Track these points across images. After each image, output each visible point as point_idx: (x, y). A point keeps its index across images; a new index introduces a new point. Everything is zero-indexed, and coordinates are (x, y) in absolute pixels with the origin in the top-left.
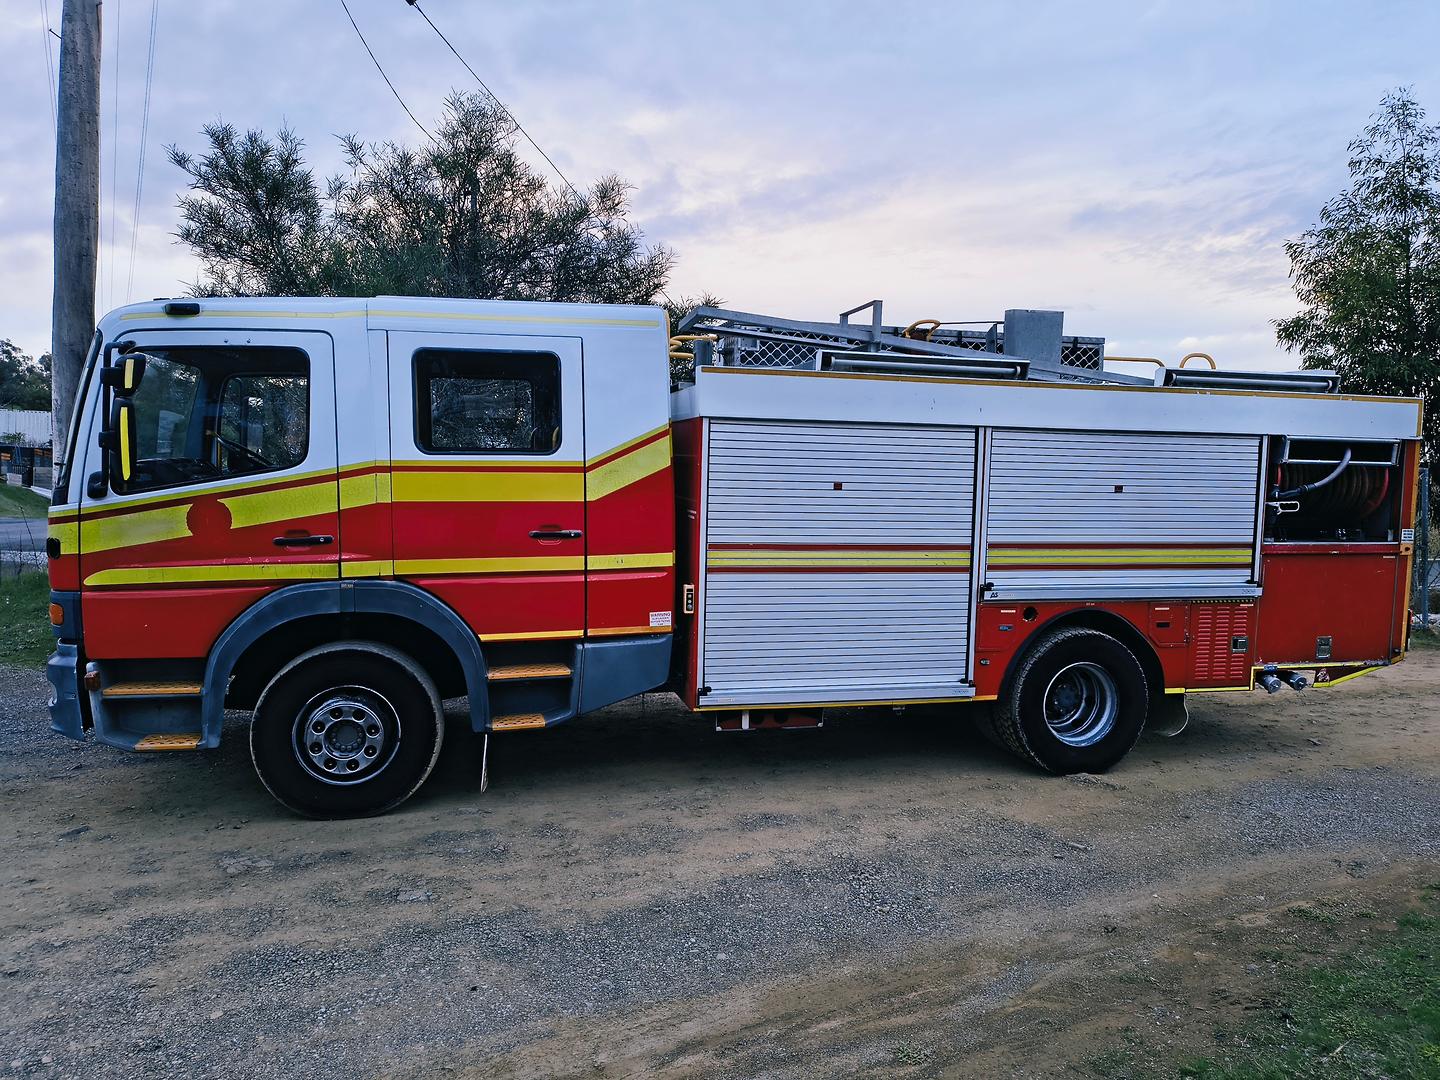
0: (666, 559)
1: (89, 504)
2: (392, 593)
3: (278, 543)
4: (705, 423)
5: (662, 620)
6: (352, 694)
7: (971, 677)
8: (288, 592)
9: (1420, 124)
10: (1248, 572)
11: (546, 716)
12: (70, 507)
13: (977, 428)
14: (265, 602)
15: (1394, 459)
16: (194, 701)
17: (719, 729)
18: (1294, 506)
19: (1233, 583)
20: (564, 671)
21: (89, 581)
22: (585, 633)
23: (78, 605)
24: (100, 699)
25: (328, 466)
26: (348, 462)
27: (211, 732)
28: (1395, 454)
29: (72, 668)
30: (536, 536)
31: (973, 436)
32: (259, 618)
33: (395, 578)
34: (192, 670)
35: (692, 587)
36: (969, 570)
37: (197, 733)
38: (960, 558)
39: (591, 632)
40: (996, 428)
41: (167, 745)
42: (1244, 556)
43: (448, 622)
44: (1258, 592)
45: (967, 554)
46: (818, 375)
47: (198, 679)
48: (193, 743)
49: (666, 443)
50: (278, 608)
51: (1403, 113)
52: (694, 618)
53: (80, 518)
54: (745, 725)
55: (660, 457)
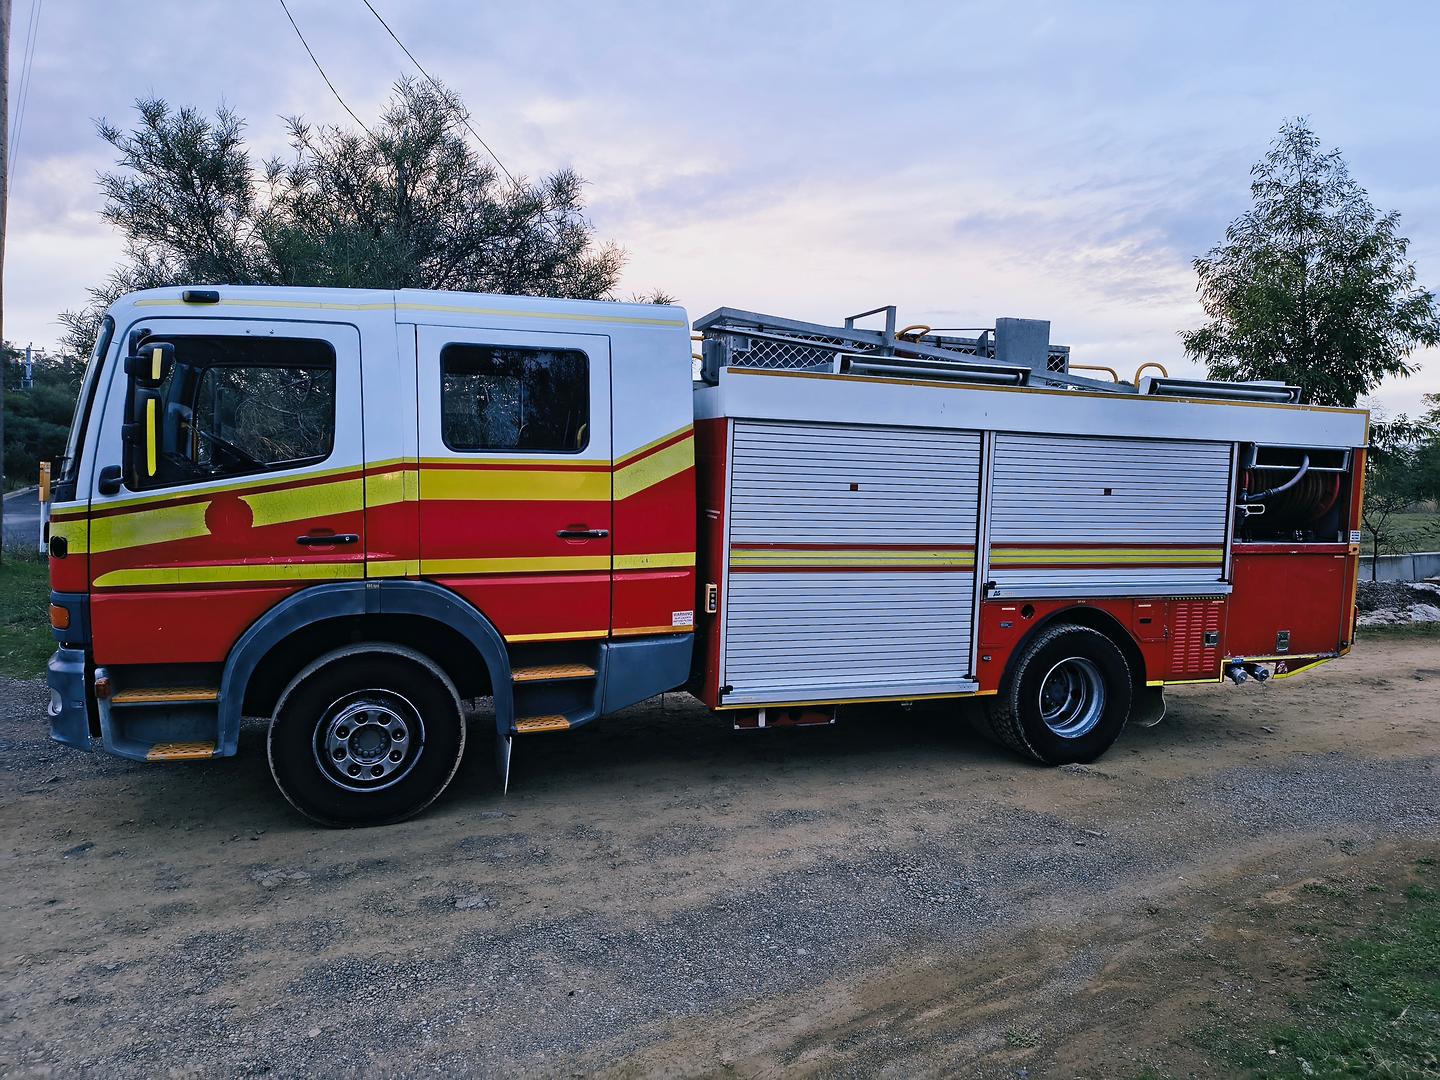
0: (689, 559)
1: (99, 500)
2: (419, 593)
3: (302, 542)
4: (730, 424)
5: (683, 620)
6: (375, 698)
7: (974, 673)
8: (311, 593)
9: (1315, 152)
10: (1220, 570)
11: (568, 717)
12: (80, 503)
13: (982, 432)
14: (288, 604)
15: (1345, 466)
16: (210, 708)
17: (737, 727)
18: (1260, 509)
19: (1206, 581)
20: (588, 672)
21: (98, 583)
22: (610, 633)
23: (86, 605)
24: (109, 707)
25: (354, 463)
26: (375, 458)
27: (228, 740)
28: (1346, 460)
29: (80, 675)
30: (564, 535)
31: (978, 439)
32: (282, 620)
33: (422, 578)
34: (209, 674)
35: (715, 586)
36: (974, 569)
37: (213, 741)
38: (965, 558)
39: (616, 632)
40: (999, 432)
41: (180, 754)
42: (1216, 555)
43: (474, 622)
44: (1229, 589)
45: (972, 554)
46: (836, 377)
47: (214, 683)
48: (206, 752)
49: (690, 442)
50: (301, 610)
51: (1299, 141)
52: (717, 616)
53: (90, 515)
54: (762, 722)
55: (683, 458)
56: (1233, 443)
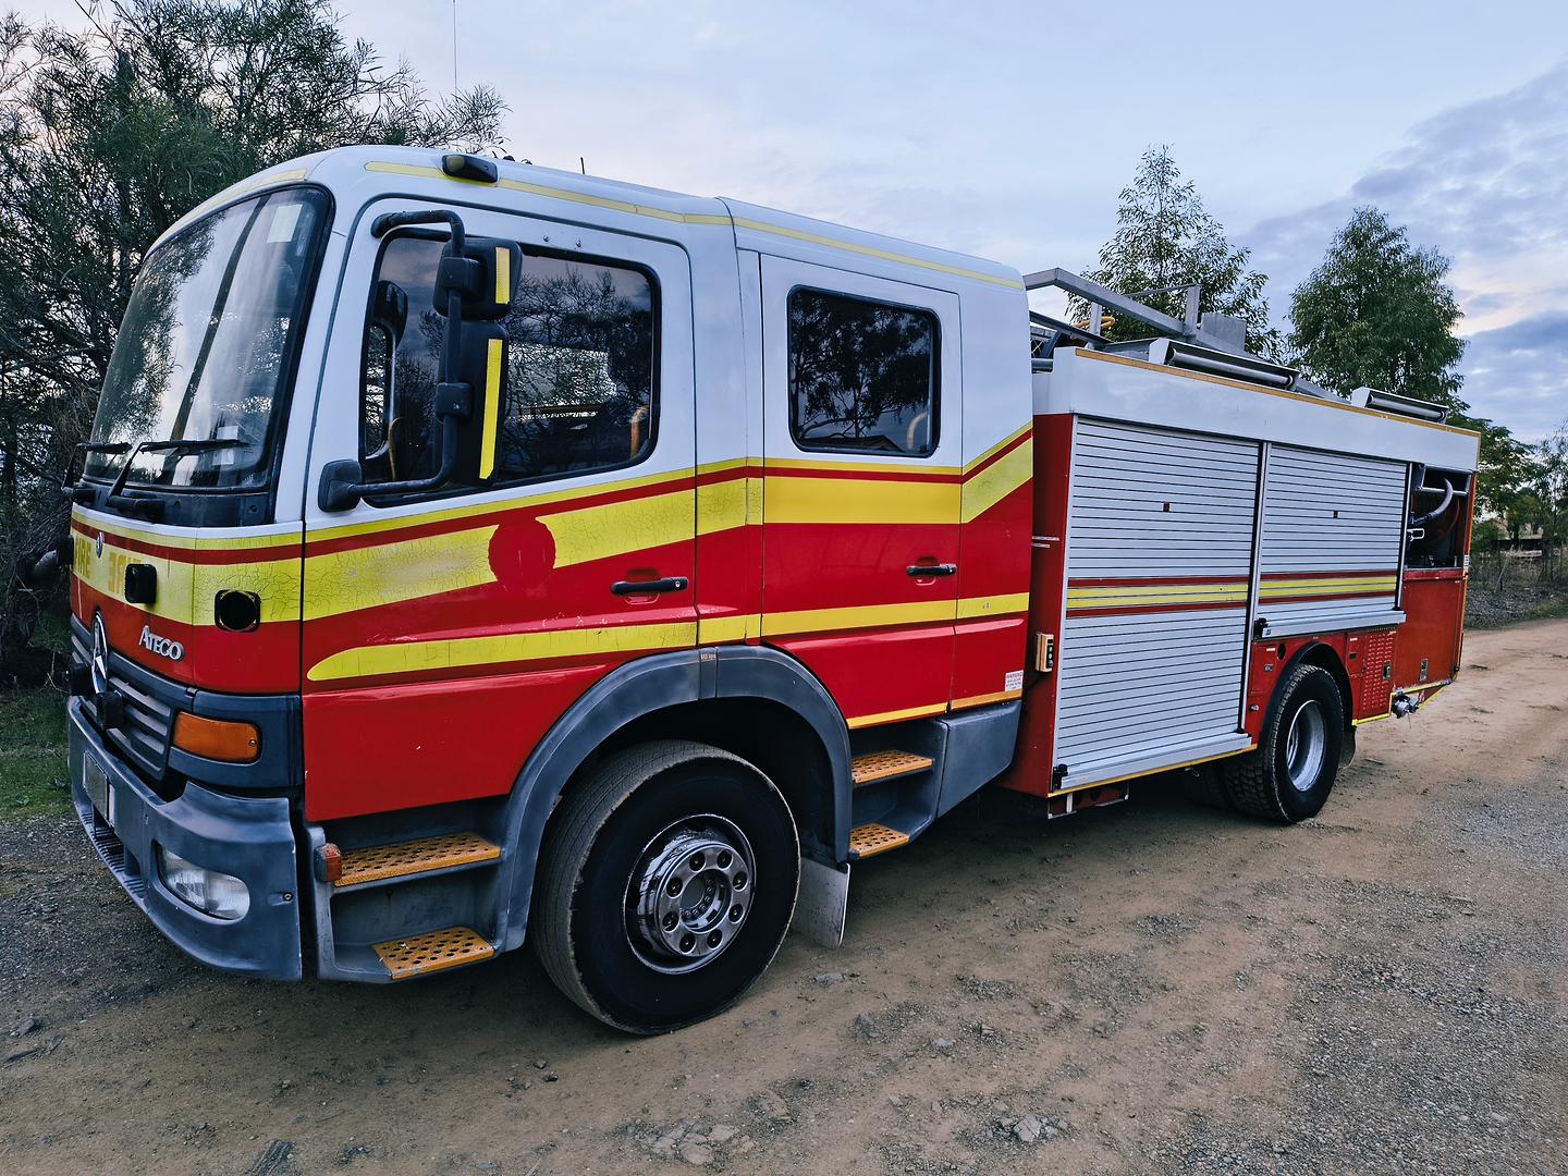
0: (1020, 602)
1: (322, 524)
2: (765, 665)
3: (621, 591)
4: (1075, 420)
5: (1014, 683)
7: (1243, 727)
8: (634, 671)
10: (1393, 599)
11: (902, 829)
12: (285, 527)
13: (1260, 443)
14: (602, 693)
15: (1467, 489)
16: (481, 875)
17: (1050, 816)
18: (1420, 533)
20: (921, 763)
21: (316, 674)
22: (949, 706)
23: (296, 716)
24: (330, 896)
25: (682, 467)
26: (711, 459)
27: (513, 922)
28: (1468, 484)
29: (287, 845)
30: (917, 573)
31: (1255, 452)
32: (596, 719)
33: (764, 641)
34: (482, 817)
35: (1051, 637)
36: (1247, 604)
37: (489, 935)
38: (1237, 592)
39: (956, 704)
40: (1276, 444)
41: (443, 961)
42: (1389, 583)
44: (1400, 617)
45: (1245, 587)
46: (1154, 367)
47: (494, 835)
48: (480, 950)
50: (621, 699)
52: (1052, 676)
53: (304, 550)
54: (1069, 809)
55: (1019, 469)
56: (1408, 463)
